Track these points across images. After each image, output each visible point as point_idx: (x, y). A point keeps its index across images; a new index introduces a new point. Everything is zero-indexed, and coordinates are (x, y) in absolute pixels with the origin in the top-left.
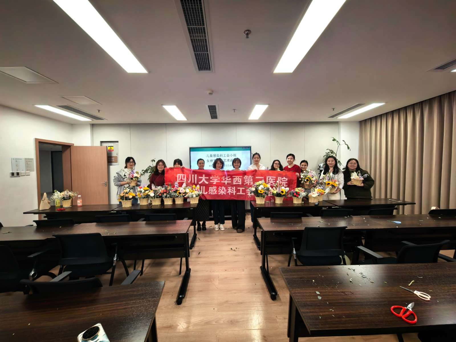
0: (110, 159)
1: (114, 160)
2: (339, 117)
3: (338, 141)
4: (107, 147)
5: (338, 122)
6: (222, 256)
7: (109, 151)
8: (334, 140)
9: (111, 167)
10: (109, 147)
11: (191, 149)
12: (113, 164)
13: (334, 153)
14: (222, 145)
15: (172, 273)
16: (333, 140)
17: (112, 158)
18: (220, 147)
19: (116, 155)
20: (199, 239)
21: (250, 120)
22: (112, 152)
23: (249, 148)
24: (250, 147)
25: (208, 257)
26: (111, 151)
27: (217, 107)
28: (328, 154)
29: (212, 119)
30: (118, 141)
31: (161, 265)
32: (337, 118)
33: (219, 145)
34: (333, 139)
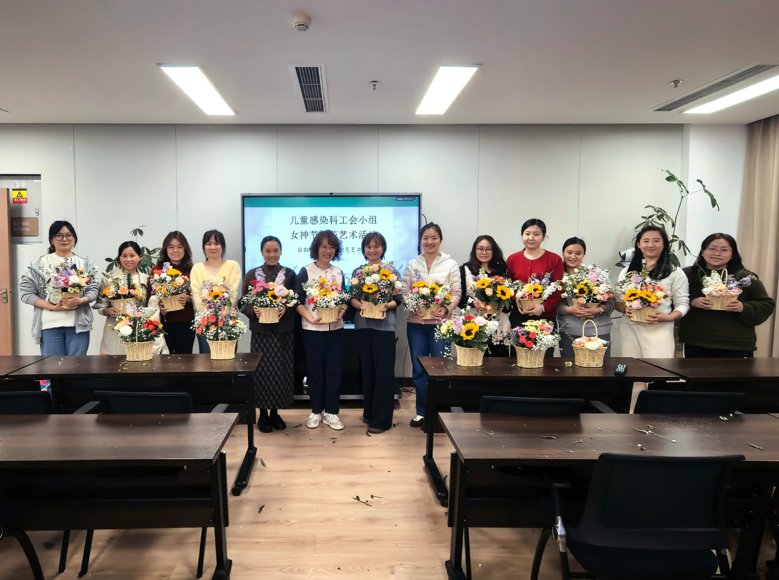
0: (17, 227)
1: (27, 229)
2: (687, 109)
3: (682, 183)
4: (8, 190)
5: (683, 124)
6: (328, 520)
7: (14, 202)
8: (671, 178)
9: (20, 247)
10: (14, 190)
11: (245, 198)
12: (26, 239)
13: (668, 217)
14: (335, 191)
15: (176, 570)
16: (668, 179)
17: (24, 224)
18: (331, 195)
19: (34, 216)
20: (263, 464)
21: (420, 117)
22: (24, 205)
23: (415, 199)
24: (419, 196)
25: (288, 521)
26: (20, 202)
27: (322, 73)
28: (651, 219)
29: (307, 110)
30: (40, 175)
31: (144, 543)
32: (681, 112)
33: (327, 191)
34: (668, 175)
